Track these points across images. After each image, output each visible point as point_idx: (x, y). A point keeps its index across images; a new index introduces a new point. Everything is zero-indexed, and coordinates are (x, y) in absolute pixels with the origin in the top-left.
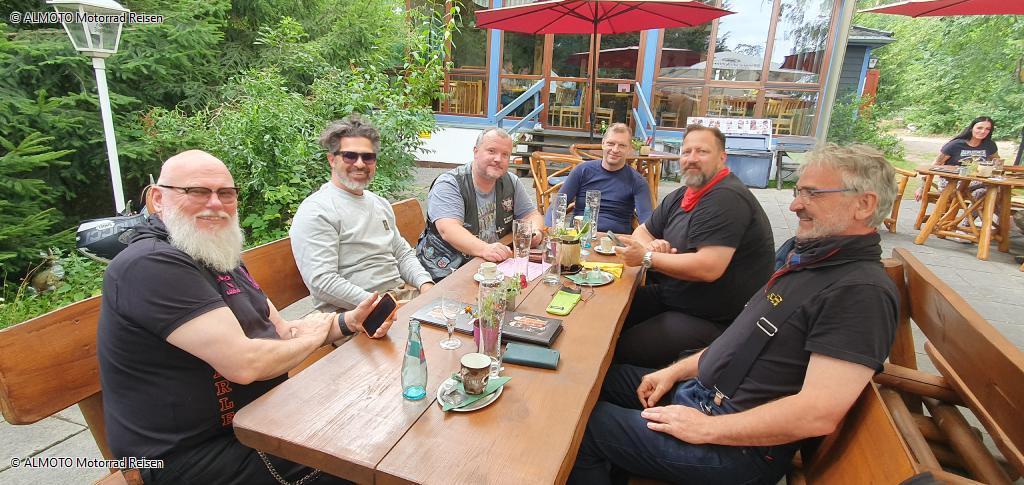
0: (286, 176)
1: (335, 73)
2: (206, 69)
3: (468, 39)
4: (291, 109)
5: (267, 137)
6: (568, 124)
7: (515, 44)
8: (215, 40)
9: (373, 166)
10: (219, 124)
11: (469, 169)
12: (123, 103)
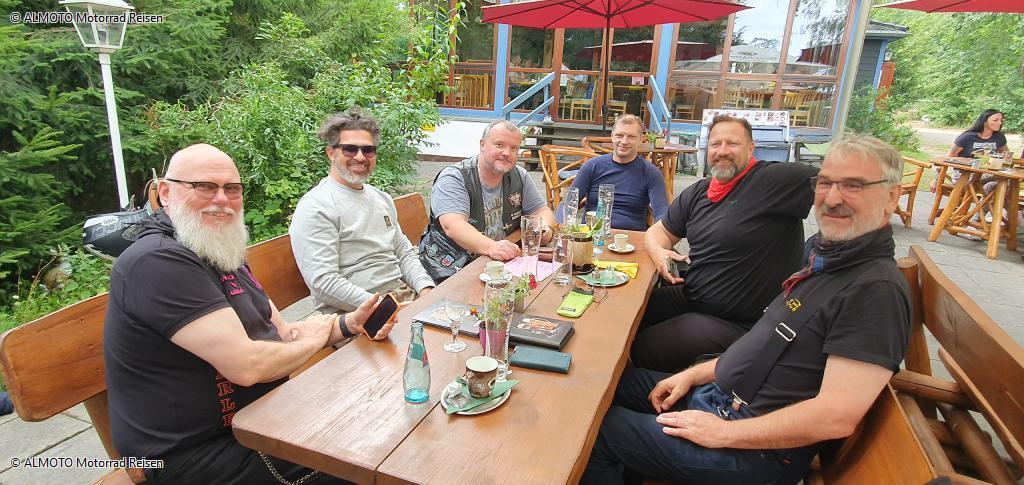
0: (286, 170)
1: (336, 67)
2: (208, 63)
3: (474, 34)
4: (292, 102)
5: (268, 130)
6: (579, 117)
7: (523, 38)
8: (216, 35)
9: (374, 158)
10: (220, 117)
11: (475, 162)
12: (127, 97)
